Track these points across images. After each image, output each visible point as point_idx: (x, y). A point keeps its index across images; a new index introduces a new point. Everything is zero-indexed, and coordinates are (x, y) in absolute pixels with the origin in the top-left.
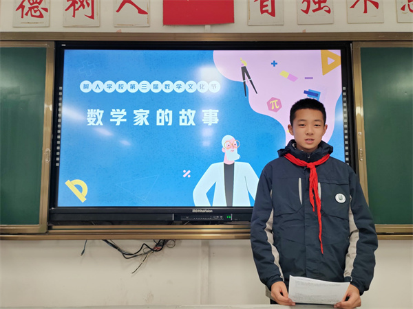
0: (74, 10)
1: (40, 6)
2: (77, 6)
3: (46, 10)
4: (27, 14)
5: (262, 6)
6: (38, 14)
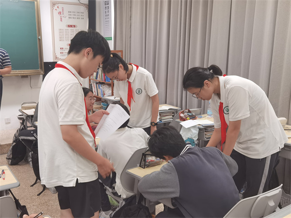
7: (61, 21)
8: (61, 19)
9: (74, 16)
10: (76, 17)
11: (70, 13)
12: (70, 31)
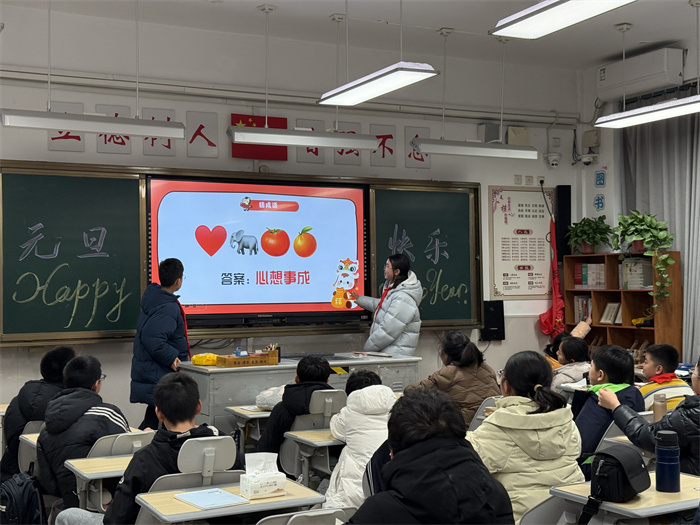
7: (506, 222)
8: (506, 218)
9: (528, 213)
10: (531, 214)
11: (521, 208)
12: (519, 241)
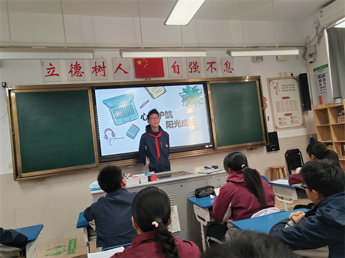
0: (96, 73)
1: (80, 71)
2: (97, 71)
3: (83, 73)
4: (74, 75)
5: (174, 70)
6: (79, 75)
